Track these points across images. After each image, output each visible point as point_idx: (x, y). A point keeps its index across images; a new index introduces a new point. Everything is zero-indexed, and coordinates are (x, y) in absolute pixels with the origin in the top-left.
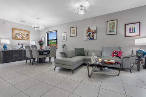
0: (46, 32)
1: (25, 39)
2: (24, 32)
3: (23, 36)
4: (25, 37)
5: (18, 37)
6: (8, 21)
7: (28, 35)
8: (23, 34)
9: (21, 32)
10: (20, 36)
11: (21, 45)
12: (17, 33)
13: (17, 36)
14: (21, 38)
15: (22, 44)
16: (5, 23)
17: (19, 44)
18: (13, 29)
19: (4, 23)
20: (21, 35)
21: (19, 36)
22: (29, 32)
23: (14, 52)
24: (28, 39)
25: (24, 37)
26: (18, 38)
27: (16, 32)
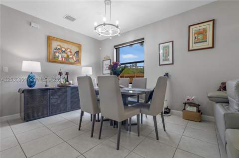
0: (115, 47)
1: (73, 61)
2: (70, 46)
3: (68, 56)
4: (72, 58)
5: (58, 57)
6: (38, 19)
7: (77, 52)
8: (69, 50)
9: (65, 46)
10: (63, 54)
11: (64, 75)
12: (56, 49)
13: (57, 54)
14: (64, 60)
15: (67, 74)
16: (32, 23)
17: (60, 74)
18: (49, 39)
19: (30, 24)
20: (64, 52)
21: (60, 55)
22: (80, 46)
23: (49, 92)
24: (78, 61)
25: (71, 56)
26: (60, 59)
27: (55, 44)
